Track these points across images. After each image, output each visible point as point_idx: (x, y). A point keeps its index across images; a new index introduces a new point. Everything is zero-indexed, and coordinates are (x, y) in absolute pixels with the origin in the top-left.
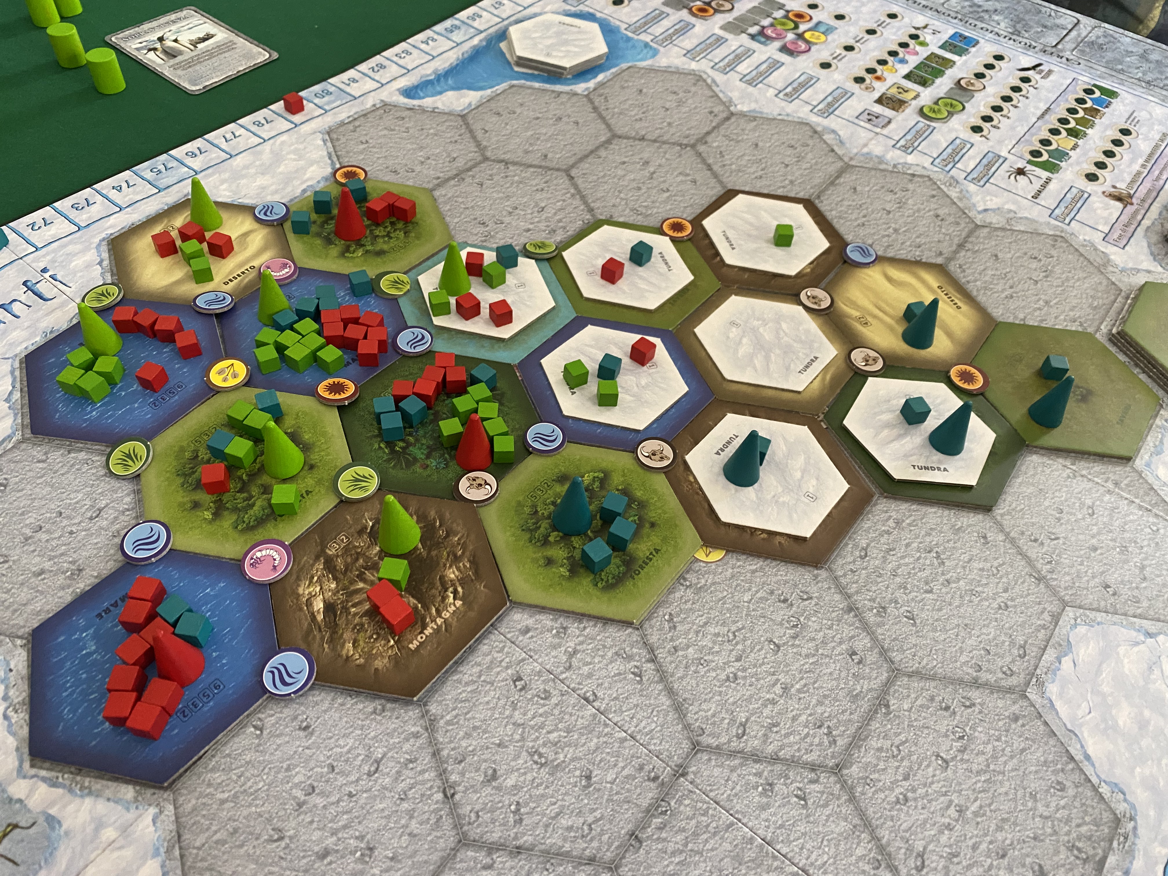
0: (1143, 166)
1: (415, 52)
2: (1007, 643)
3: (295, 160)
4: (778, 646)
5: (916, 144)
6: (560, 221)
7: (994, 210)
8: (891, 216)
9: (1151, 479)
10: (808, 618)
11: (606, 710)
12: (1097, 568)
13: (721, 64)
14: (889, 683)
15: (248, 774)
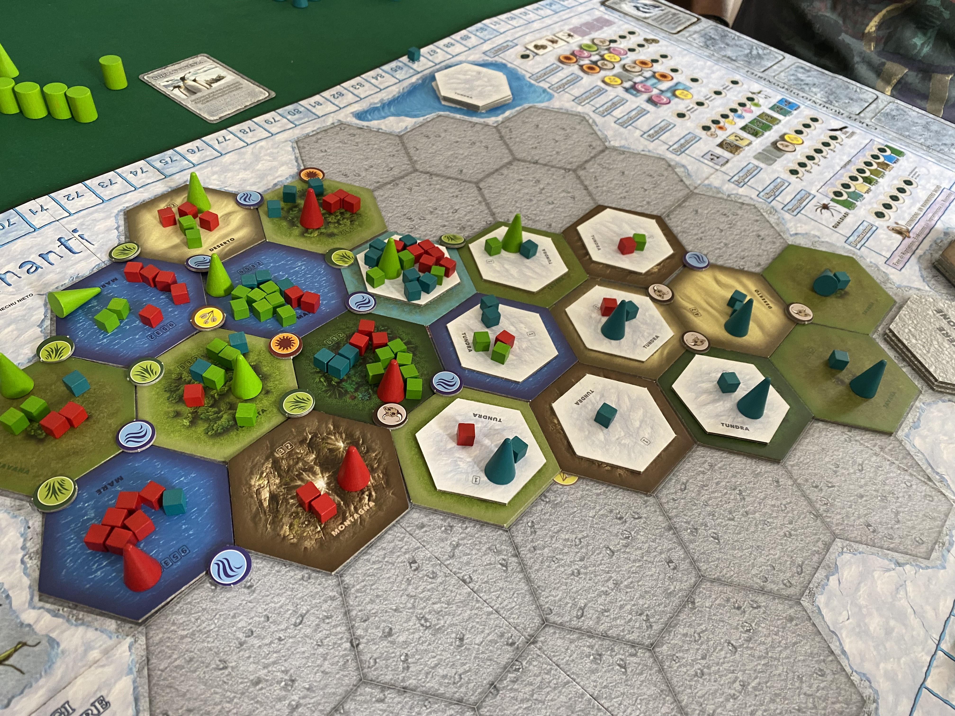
0: (920, 209)
1: (367, 85)
2: (789, 563)
3: (270, 161)
4: (613, 552)
5: (746, 180)
6: (469, 221)
7: (802, 235)
8: (723, 233)
9: (908, 447)
10: (637, 533)
11: (478, 590)
12: (862, 511)
13: (601, 109)
14: (695, 586)
15: (203, 618)
